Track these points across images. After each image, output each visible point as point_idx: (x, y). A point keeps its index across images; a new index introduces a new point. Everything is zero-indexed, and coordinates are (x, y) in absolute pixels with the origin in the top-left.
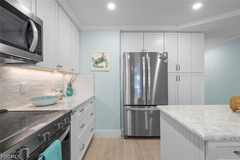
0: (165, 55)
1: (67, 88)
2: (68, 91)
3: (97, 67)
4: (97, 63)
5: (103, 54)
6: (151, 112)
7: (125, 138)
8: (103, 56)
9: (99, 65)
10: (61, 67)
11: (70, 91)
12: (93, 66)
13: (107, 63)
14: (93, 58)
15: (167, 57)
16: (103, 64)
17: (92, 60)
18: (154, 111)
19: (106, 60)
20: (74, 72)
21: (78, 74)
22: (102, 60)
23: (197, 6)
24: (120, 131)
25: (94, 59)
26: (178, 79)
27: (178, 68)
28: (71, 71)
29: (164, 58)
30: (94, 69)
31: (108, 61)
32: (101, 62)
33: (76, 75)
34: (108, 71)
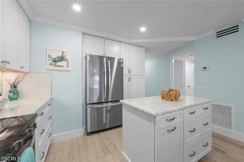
0: (122, 61)
1: (9, 90)
2: (12, 94)
3: (56, 66)
4: (55, 61)
5: (63, 52)
6: (109, 108)
7: (88, 135)
8: (63, 55)
9: (58, 64)
10: (8, 63)
11: (14, 94)
12: (50, 64)
13: (67, 63)
14: (49, 55)
15: (123, 63)
16: (63, 63)
17: (48, 58)
18: (111, 106)
19: (66, 60)
20: (23, 70)
21: (27, 73)
22: (62, 59)
23: (143, 29)
24: (83, 129)
25: (51, 56)
26: (129, 80)
27: (129, 71)
28: (19, 69)
29: (120, 63)
30: (51, 67)
31: (70, 60)
32: (61, 61)
33: (24, 74)
34: (69, 71)
